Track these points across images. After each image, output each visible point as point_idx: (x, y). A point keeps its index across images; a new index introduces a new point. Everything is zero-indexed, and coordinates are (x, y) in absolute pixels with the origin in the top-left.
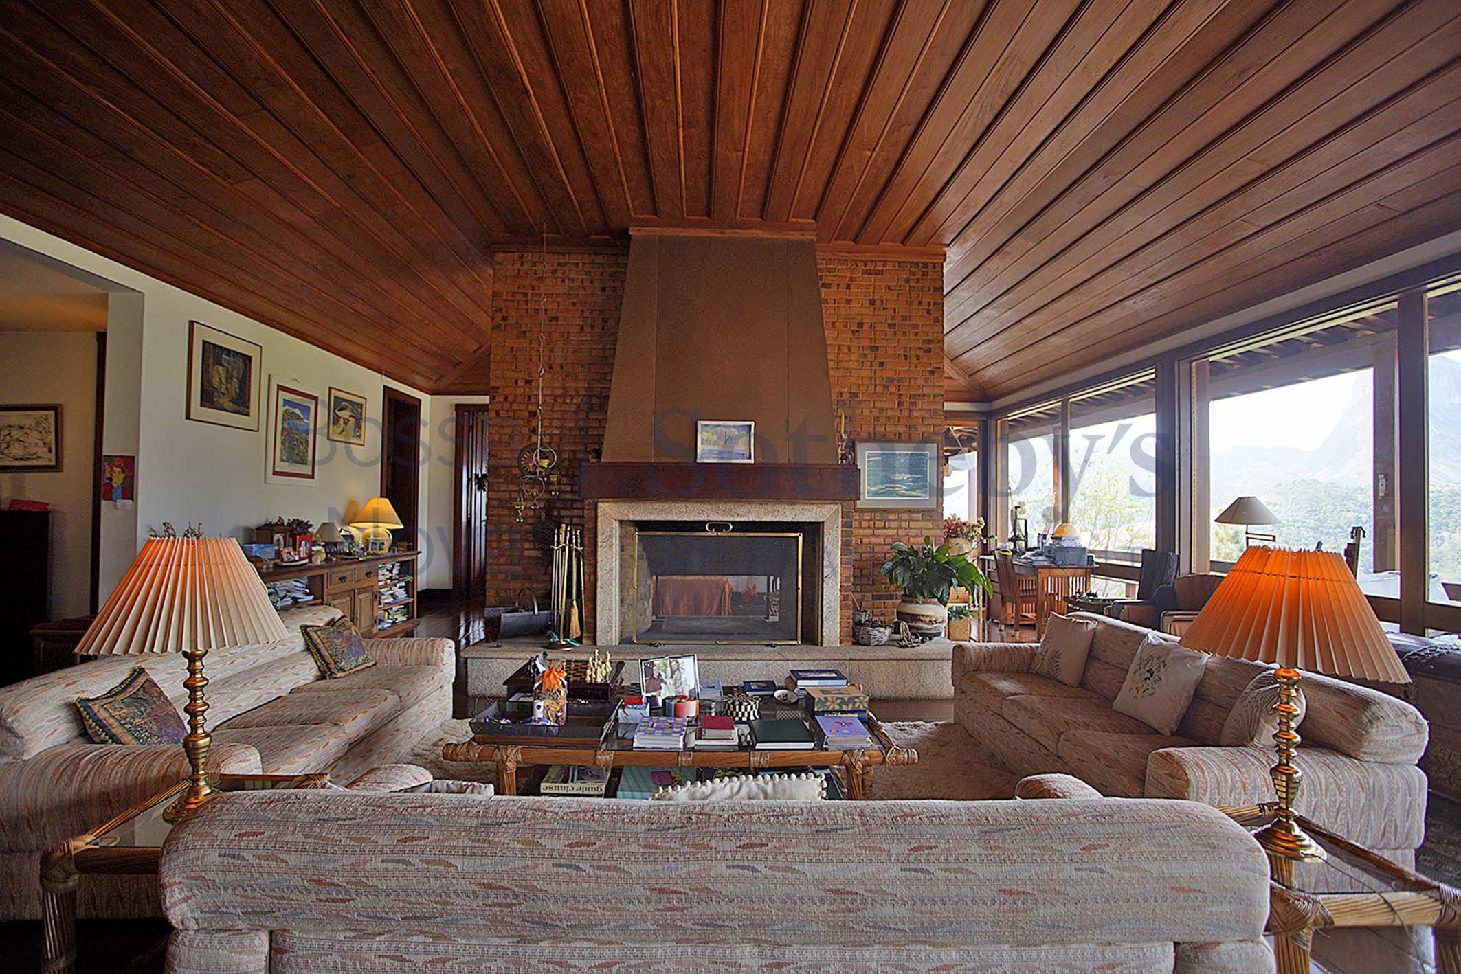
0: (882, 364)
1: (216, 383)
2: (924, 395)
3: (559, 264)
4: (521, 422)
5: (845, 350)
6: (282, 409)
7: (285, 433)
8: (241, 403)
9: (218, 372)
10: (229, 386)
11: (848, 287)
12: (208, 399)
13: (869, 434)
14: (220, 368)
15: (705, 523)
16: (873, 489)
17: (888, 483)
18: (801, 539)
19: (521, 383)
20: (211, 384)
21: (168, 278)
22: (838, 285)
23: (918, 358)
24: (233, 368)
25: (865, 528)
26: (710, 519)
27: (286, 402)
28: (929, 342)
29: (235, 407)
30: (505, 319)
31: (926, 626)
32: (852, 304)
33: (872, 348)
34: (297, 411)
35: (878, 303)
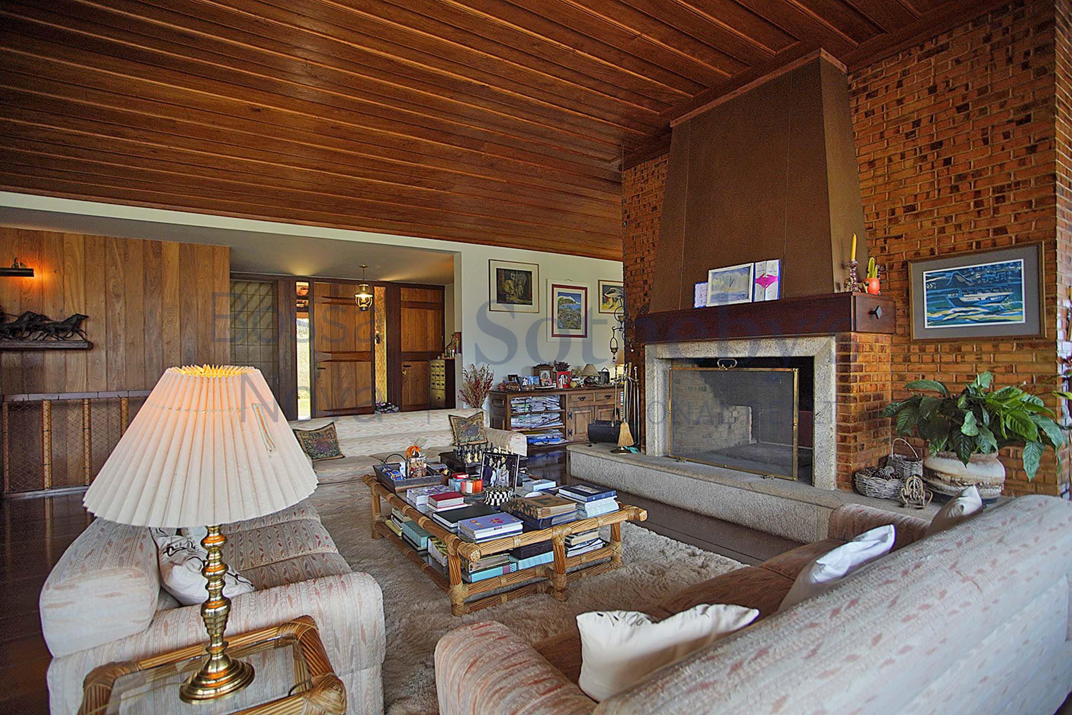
0: (947, 162)
1: (507, 289)
2: (1017, 184)
3: (656, 166)
4: (639, 289)
5: (897, 159)
6: (556, 298)
7: (560, 312)
8: (526, 298)
9: (509, 284)
10: (516, 290)
11: (900, 84)
12: (502, 297)
13: (932, 250)
14: (510, 281)
15: (717, 359)
16: (935, 316)
17: (958, 306)
18: (796, 374)
19: (639, 261)
20: (504, 291)
21: (474, 241)
22: (887, 87)
23: (1006, 136)
24: (518, 281)
25: (927, 363)
26: (721, 356)
27: (560, 294)
28: (1026, 107)
29: (522, 301)
30: (628, 217)
31: (946, 487)
32: (906, 103)
33: (934, 146)
34: (570, 298)
35: (941, 88)
